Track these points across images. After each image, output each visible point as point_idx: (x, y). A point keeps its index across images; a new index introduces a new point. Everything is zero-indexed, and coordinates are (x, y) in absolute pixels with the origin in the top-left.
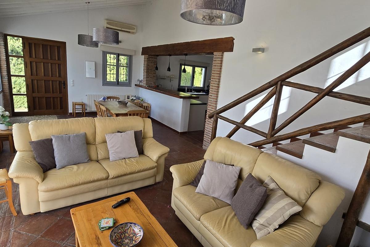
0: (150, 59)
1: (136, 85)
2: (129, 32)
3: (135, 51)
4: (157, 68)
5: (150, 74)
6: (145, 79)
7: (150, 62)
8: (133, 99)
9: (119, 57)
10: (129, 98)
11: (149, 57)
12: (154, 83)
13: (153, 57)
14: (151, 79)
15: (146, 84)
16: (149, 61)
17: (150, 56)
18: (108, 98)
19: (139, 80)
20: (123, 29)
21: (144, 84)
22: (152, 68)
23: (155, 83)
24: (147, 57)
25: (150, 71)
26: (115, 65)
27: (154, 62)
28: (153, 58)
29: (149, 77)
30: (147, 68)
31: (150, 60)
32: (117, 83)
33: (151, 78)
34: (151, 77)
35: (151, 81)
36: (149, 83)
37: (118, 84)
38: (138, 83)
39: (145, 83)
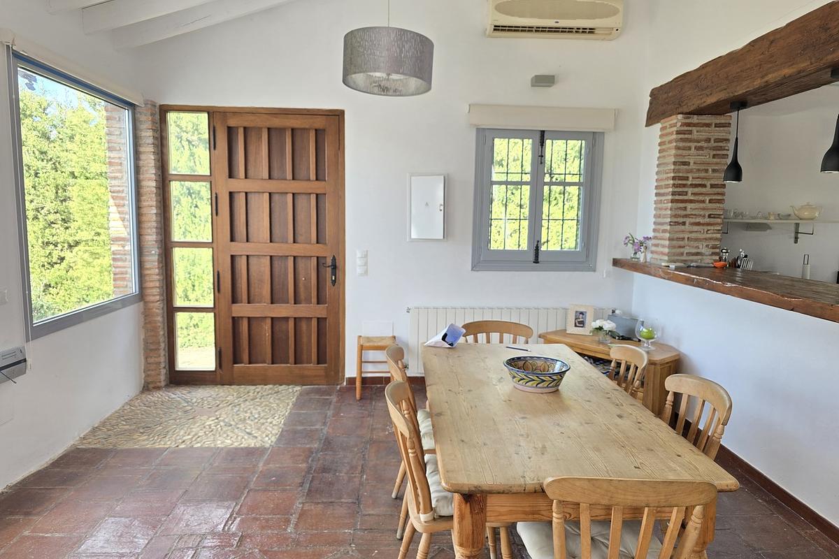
0: (690, 132)
1: (616, 262)
2: (591, 31)
3: (617, 114)
4: (735, 171)
5: (689, 206)
6: (664, 231)
7: (693, 145)
8: (600, 328)
9: (542, 143)
10: (580, 323)
11: (689, 125)
12: (714, 247)
13: (706, 119)
14: (696, 228)
15: (668, 254)
16: (690, 141)
17: (695, 119)
18: (473, 328)
19: (630, 240)
20: (564, 23)
21: (659, 254)
22: (703, 174)
23: (717, 251)
24: (675, 125)
25: (690, 190)
26: (526, 183)
27: (712, 144)
28: (708, 125)
29: (688, 220)
30: (674, 178)
31: (695, 135)
32: (532, 258)
33: (698, 224)
34: (701, 220)
35: (697, 240)
36: (687, 250)
37: (536, 261)
38: (627, 253)
39: (666, 250)
